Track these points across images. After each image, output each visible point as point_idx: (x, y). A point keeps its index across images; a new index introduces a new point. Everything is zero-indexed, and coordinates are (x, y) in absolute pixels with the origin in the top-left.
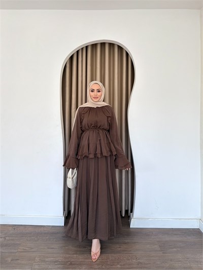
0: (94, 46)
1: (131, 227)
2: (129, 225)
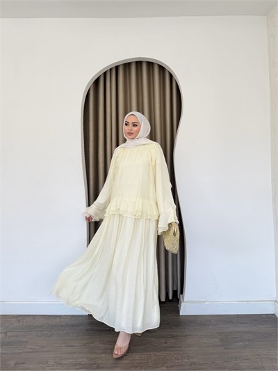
0: (127, 65)
1: (181, 314)
2: (178, 311)
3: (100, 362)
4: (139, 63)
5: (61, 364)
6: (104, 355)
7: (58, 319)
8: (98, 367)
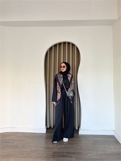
0: (60, 44)
1: (79, 134)
2: (78, 133)
3: (50, 147)
4: (64, 43)
5: (37, 147)
6: (51, 145)
7: (35, 134)
8: (49, 148)
